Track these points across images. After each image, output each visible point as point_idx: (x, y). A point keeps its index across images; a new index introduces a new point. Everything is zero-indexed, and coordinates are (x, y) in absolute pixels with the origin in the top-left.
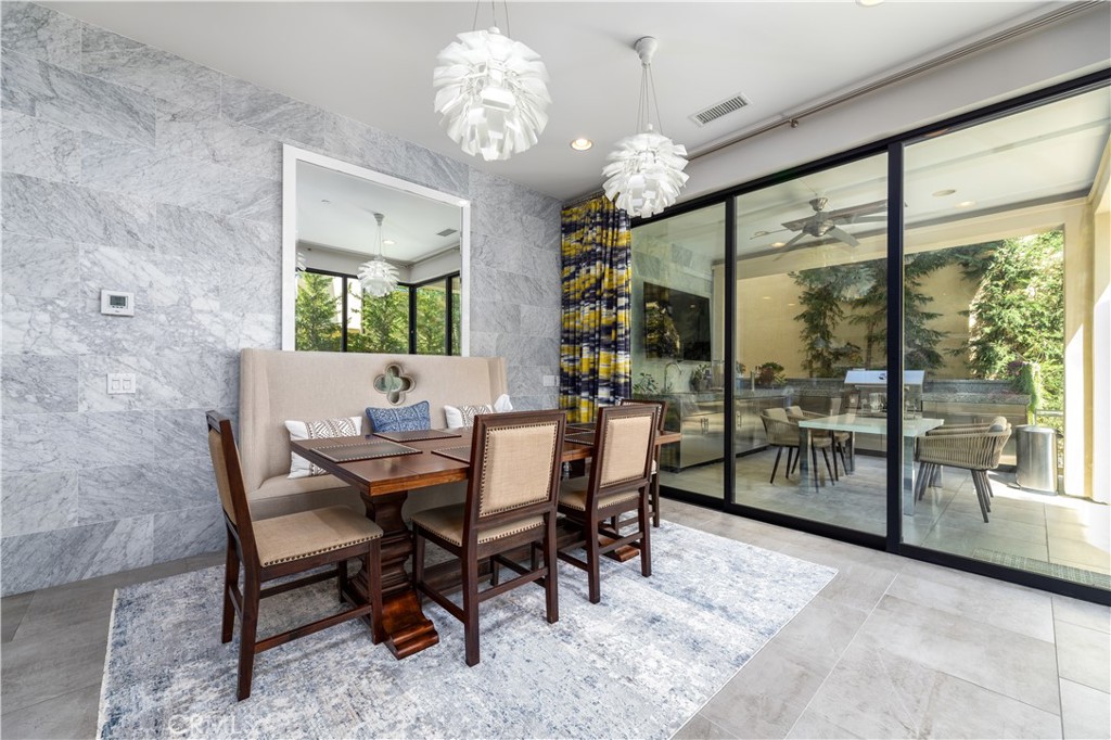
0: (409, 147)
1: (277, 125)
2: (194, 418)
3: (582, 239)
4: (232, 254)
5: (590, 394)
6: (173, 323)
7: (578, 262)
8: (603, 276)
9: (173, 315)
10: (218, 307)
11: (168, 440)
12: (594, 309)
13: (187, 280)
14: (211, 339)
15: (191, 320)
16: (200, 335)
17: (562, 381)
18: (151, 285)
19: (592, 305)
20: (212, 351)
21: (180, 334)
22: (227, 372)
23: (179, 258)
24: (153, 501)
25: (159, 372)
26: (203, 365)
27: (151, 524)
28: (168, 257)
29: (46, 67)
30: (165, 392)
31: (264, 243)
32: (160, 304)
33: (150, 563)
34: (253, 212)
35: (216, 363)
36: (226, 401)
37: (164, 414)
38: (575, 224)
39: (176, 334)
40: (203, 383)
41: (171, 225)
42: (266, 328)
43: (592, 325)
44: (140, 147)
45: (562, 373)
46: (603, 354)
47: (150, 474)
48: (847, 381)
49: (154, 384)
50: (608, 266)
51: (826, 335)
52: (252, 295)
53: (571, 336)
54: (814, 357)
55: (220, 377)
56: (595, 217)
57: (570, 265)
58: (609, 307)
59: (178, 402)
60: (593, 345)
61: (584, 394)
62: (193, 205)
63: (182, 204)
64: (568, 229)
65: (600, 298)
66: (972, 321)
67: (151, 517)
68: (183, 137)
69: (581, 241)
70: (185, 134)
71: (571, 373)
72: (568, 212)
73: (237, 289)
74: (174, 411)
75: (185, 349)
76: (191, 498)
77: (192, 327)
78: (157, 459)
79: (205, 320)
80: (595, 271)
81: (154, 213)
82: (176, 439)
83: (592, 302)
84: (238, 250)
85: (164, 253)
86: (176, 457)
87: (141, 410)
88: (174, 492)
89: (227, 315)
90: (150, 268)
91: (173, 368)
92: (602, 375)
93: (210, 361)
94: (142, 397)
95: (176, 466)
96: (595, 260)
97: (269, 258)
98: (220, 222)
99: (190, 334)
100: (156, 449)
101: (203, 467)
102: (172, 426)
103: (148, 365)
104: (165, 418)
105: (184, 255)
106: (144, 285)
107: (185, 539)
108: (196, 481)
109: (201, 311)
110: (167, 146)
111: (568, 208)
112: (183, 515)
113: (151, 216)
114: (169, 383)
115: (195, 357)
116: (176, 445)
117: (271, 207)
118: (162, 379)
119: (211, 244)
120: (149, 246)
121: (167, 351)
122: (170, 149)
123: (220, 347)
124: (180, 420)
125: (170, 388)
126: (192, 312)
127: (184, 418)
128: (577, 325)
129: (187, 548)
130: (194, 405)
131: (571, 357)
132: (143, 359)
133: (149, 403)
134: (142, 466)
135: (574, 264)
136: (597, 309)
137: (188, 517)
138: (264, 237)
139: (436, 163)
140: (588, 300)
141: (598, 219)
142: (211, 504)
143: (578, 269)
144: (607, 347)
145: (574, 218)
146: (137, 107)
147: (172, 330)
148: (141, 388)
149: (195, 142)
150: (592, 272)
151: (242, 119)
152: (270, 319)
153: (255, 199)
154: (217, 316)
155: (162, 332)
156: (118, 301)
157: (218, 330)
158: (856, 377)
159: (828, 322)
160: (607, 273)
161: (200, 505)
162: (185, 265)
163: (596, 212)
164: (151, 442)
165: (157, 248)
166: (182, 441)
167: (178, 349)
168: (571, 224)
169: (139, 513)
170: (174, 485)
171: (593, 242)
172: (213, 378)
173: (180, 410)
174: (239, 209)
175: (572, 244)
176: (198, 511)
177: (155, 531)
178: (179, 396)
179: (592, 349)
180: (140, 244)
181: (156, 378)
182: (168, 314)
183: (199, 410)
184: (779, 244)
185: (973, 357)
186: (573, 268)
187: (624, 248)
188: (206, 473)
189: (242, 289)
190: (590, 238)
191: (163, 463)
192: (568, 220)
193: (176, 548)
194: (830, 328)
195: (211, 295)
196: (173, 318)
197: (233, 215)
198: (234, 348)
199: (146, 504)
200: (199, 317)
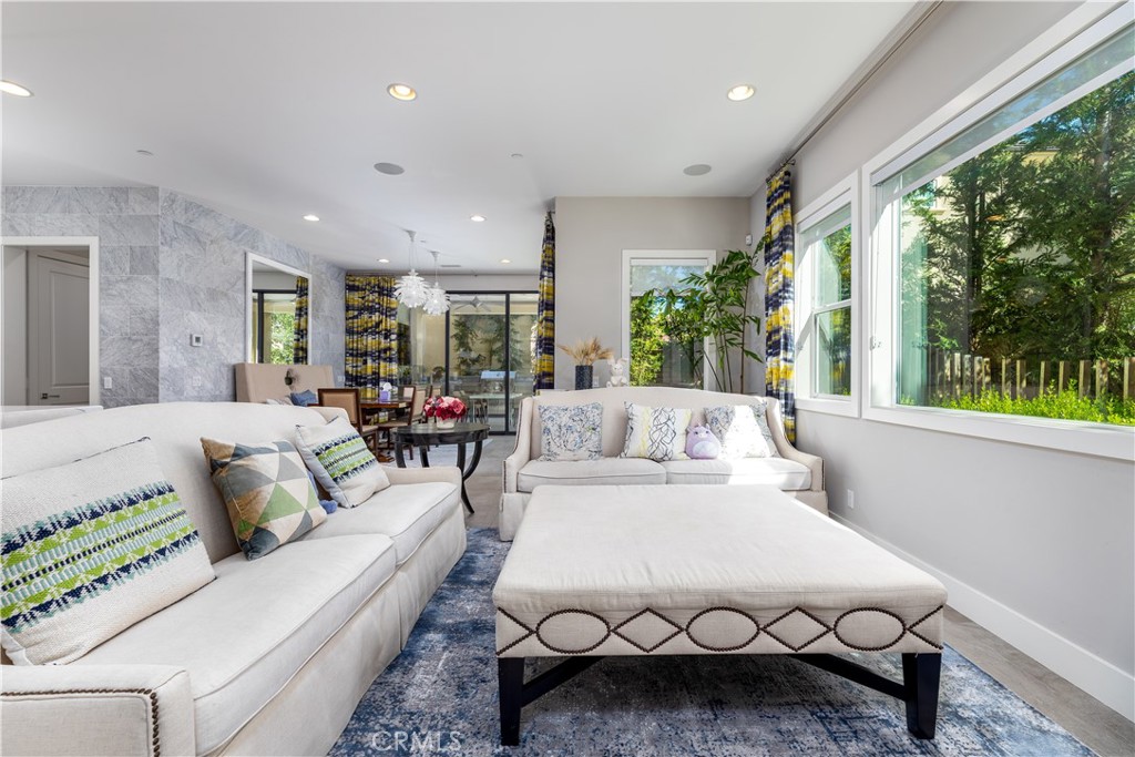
0: (288, 246)
1: (243, 241)
3: (365, 297)
4: (229, 312)
5: (373, 385)
6: (211, 349)
7: (361, 310)
8: (381, 322)
9: (212, 346)
10: (225, 341)
12: (375, 338)
13: (216, 327)
14: (223, 358)
15: (218, 348)
16: (220, 356)
17: (347, 379)
18: (205, 330)
20: (223, 364)
21: (213, 355)
22: (228, 375)
23: (213, 316)
25: (207, 375)
26: (220, 372)
28: (209, 315)
29: (175, 223)
30: (209, 386)
31: (239, 305)
32: (207, 340)
34: (235, 289)
35: (224, 371)
36: (228, 390)
38: (358, 287)
40: (220, 381)
41: (211, 298)
42: (240, 351)
43: (374, 347)
44: (201, 259)
45: (347, 373)
46: (382, 364)
48: (482, 377)
49: (206, 382)
51: (468, 349)
52: (235, 333)
53: (355, 352)
54: (462, 362)
55: (225, 377)
57: (354, 310)
58: (386, 338)
59: (213, 391)
60: (374, 358)
61: (369, 386)
62: (217, 287)
63: (214, 287)
64: (351, 288)
65: (379, 333)
68: (214, 252)
69: (363, 298)
71: (354, 374)
72: (351, 278)
74: (212, 396)
75: (214, 364)
77: (218, 352)
80: (376, 317)
83: (373, 335)
84: (231, 310)
85: (208, 313)
89: (228, 345)
91: (212, 373)
92: (382, 375)
93: (222, 369)
94: (202, 388)
96: (375, 312)
97: (241, 313)
98: (225, 295)
99: (216, 356)
103: (204, 372)
105: (214, 314)
106: (203, 330)
109: (220, 343)
110: (210, 257)
111: (350, 276)
113: (205, 294)
114: (210, 381)
115: (217, 368)
118: (208, 379)
119: (222, 307)
120: (204, 310)
121: (210, 365)
122: (211, 259)
123: (226, 362)
125: (211, 384)
128: (359, 346)
130: (218, 393)
131: (355, 365)
132: (203, 369)
133: (204, 391)
135: (358, 310)
136: (377, 339)
138: (240, 302)
140: (371, 333)
141: (376, 289)
143: (360, 314)
144: (385, 360)
145: (357, 284)
146: (201, 239)
147: (211, 353)
149: (218, 254)
150: (373, 318)
151: (232, 239)
153: (237, 282)
154: (225, 346)
155: (208, 354)
156: (198, 339)
157: (225, 353)
158: (486, 375)
159: (469, 341)
160: (383, 320)
162: (215, 319)
163: (375, 285)
165: (206, 311)
168: (354, 286)
171: (373, 301)
172: (223, 378)
174: (231, 287)
175: (356, 298)
178: (214, 387)
179: (374, 361)
180: (202, 309)
182: (210, 345)
183: (219, 395)
186: (356, 313)
187: (394, 309)
189: (232, 330)
190: (371, 298)
192: (351, 283)
194: (470, 345)
195: (223, 334)
197: (230, 291)
198: (230, 362)
200: (220, 346)
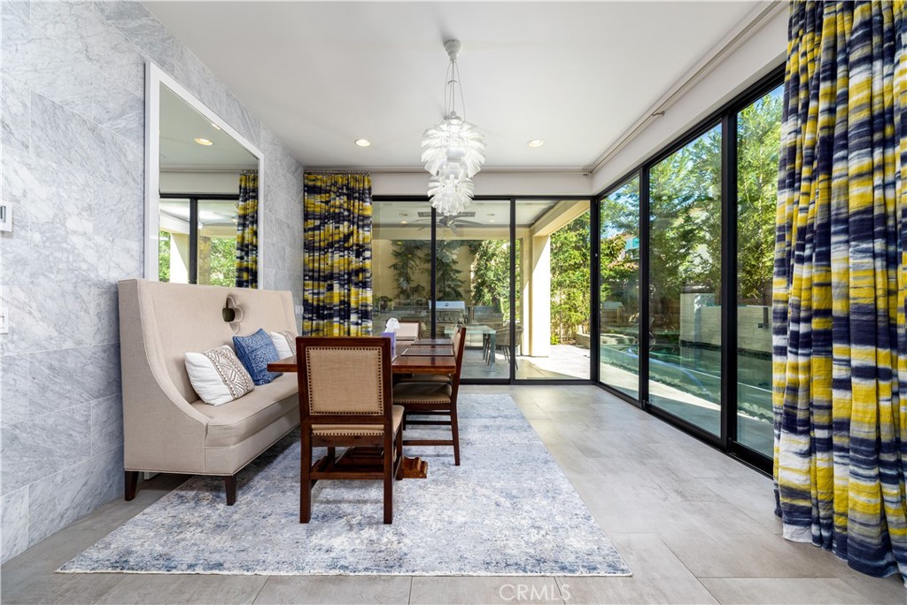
1: (140, 37)
2: (69, 360)
3: (330, 201)
4: (103, 169)
5: (341, 319)
6: (47, 244)
7: (325, 218)
8: (352, 233)
9: (48, 235)
10: (91, 230)
11: (44, 389)
12: (343, 256)
13: (62, 193)
14: (84, 266)
15: (66, 242)
16: (74, 261)
17: (305, 310)
18: (25, 195)
19: (342, 254)
20: (85, 280)
21: (55, 258)
22: (99, 305)
23: (54, 165)
24: (27, 468)
25: (34, 305)
26: (77, 296)
27: (26, 498)
28: (42, 162)
30: (41, 330)
31: (130, 162)
32: (35, 220)
33: (25, 548)
34: (121, 126)
35: (89, 294)
36: (99, 337)
37: (39, 357)
38: (320, 188)
39: (51, 259)
40: (78, 318)
41: (45, 123)
42: (132, 256)
43: (342, 268)
44: (12, 14)
45: (305, 302)
46: (353, 290)
47: (24, 435)
49: (28, 320)
50: (355, 227)
52: (120, 218)
53: (316, 275)
54: (401, 292)
55: (93, 311)
56: (342, 189)
57: (314, 219)
58: (357, 256)
59: (53, 342)
60: (342, 282)
61: (336, 319)
62: (68, 104)
63: (57, 100)
64: (311, 190)
65: (348, 249)
66: (472, 275)
67: (26, 489)
68: (58, 19)
69: (327, 203)
70: (59, 15)
71: (315, 303)
72: (312, 177)
73: (107, 210)
74: (49, 353)
75: (61, 277)
76: (66, 457)
77: (65, 250)
78: (31, 414)
79: (78, 241)
80: (344, 228)
81: (29, 104)
82: (52, 387)
83: (341, 251)
84: (108, 165)
85: (38, 155)
86: (51, 410)
87: (14, 355)
88: (50, 452)
89: (99, 240)
90: (24, 171)
91: (48, 300)
92: (353, 304)
93: (83, 291)
94: (15, 337)
95: (51, 421)
96: (344, 221)
97: (134, 180)
98: (93, 130)
99: (65, 260)
100: (32, 402)
101: (77, 417)
102: (48, 372)
103: (22, 296)
104: (40, 362)
105: (59, 163)
106: (18, 193)
107: (60, 509)
108: (71, 435)
109: (75, 232)
110: (42, 23)
111: (310, 174)
112: (59, 479)
113: (25, 106)
114: (44, 319)
115: (69, 287)
116: (49, 394)
117: (135, 125)
118: (36, 314)
119: (84, 155)
120: (23, 144)
121: (41, 278)
122: (44, 27)
123: (92, 276)
124: (55, 363)
125: (45, 325)
126: (67, 233)
127: (60, 361)
128: (322, 266)
129: (62, 517)
130: (68, 345)
131: (316, 291)
132: (16, 289)
133: (23, 344)
134: (16, 427)
135: (320, 219)
136: (346, 257)
137: (63, 480)
138: (130, 157)
139: (243, 114)
140: (339, 249)
141: (345, 191)
142: (85, 460)
143: (323, 224)
144: (357, 285)
145: (319, 184)
147: (47, 253)
148: (14, 325)
149: (69, 29)
150: (341, 229)
151: (112, 19)
152: (135, 246)
153: (123, 113)
154: (90, 240)
155: (36, 255)
157: (90, 255)
159: (409, 270)
160: (355, 232)
161: (75, 462)
162: (60, 175)
163: (343, 185)
164: (25, 395)
165: (31, 149)
166: (57, 388)
167: (52, 276)
168: (315, 187)
169: (14, 488)
170: (49, 445)
171: (340, 207)
172: (87, 311)
173: (55, 352)
174: (109, 119)
175: (317, 203)
176: (73, 471)
177: (30, 506)
178: (55, 334)
179: (342, 286)
180: (13, 139)
181: (30, 313)
182: (42, 233)
183: (73, 350)
184: (404, 222)
185: (473, 294)
186: (317, 222)
187: (368, 217)
188: (80, 423)
189: (112, 210)
190: (337, 203)
191: (38, 420)
192: (311, 183)
193: (52, 521)
194: (411, 275)
195: (84, 213)
196: (48, 239)
197: (104, 126)
198: (105, 277)
199: (20, 474)
200: (74, 239)
